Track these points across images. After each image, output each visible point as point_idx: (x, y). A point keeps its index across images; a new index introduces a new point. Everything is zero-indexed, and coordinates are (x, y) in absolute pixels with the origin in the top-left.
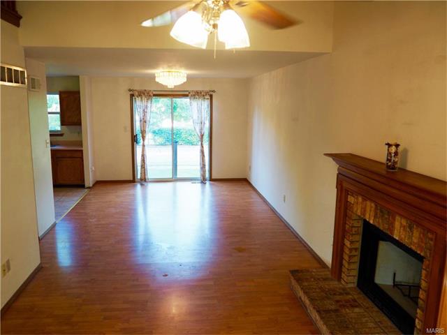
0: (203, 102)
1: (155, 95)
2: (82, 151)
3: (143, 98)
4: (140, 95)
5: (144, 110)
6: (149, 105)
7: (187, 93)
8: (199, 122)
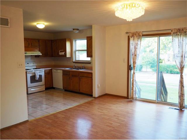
0: (184, 38)
1: (143, 35)
2: (92, 73)
3: (135, 38)
4: (133, 36)
5: (135, 47)
6: (139, 43)
7: (170, 31)
8: (180, 55)
